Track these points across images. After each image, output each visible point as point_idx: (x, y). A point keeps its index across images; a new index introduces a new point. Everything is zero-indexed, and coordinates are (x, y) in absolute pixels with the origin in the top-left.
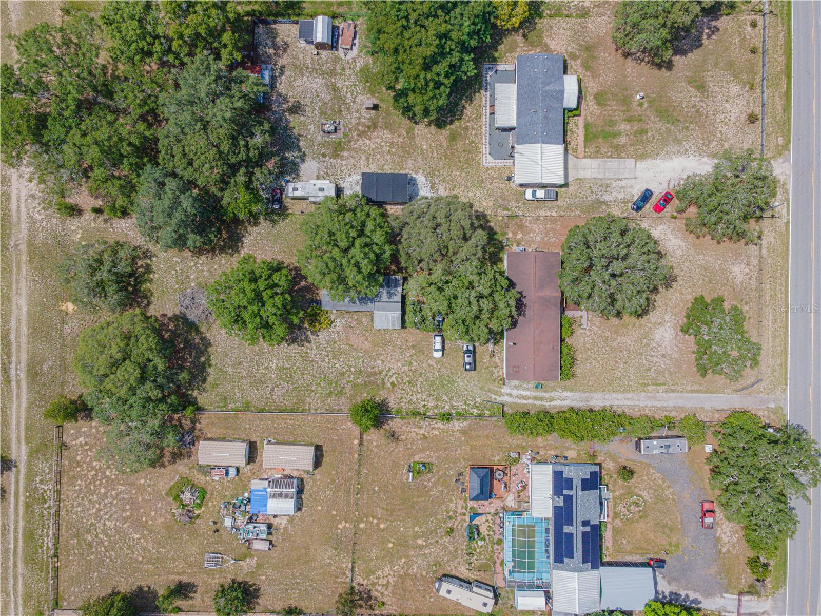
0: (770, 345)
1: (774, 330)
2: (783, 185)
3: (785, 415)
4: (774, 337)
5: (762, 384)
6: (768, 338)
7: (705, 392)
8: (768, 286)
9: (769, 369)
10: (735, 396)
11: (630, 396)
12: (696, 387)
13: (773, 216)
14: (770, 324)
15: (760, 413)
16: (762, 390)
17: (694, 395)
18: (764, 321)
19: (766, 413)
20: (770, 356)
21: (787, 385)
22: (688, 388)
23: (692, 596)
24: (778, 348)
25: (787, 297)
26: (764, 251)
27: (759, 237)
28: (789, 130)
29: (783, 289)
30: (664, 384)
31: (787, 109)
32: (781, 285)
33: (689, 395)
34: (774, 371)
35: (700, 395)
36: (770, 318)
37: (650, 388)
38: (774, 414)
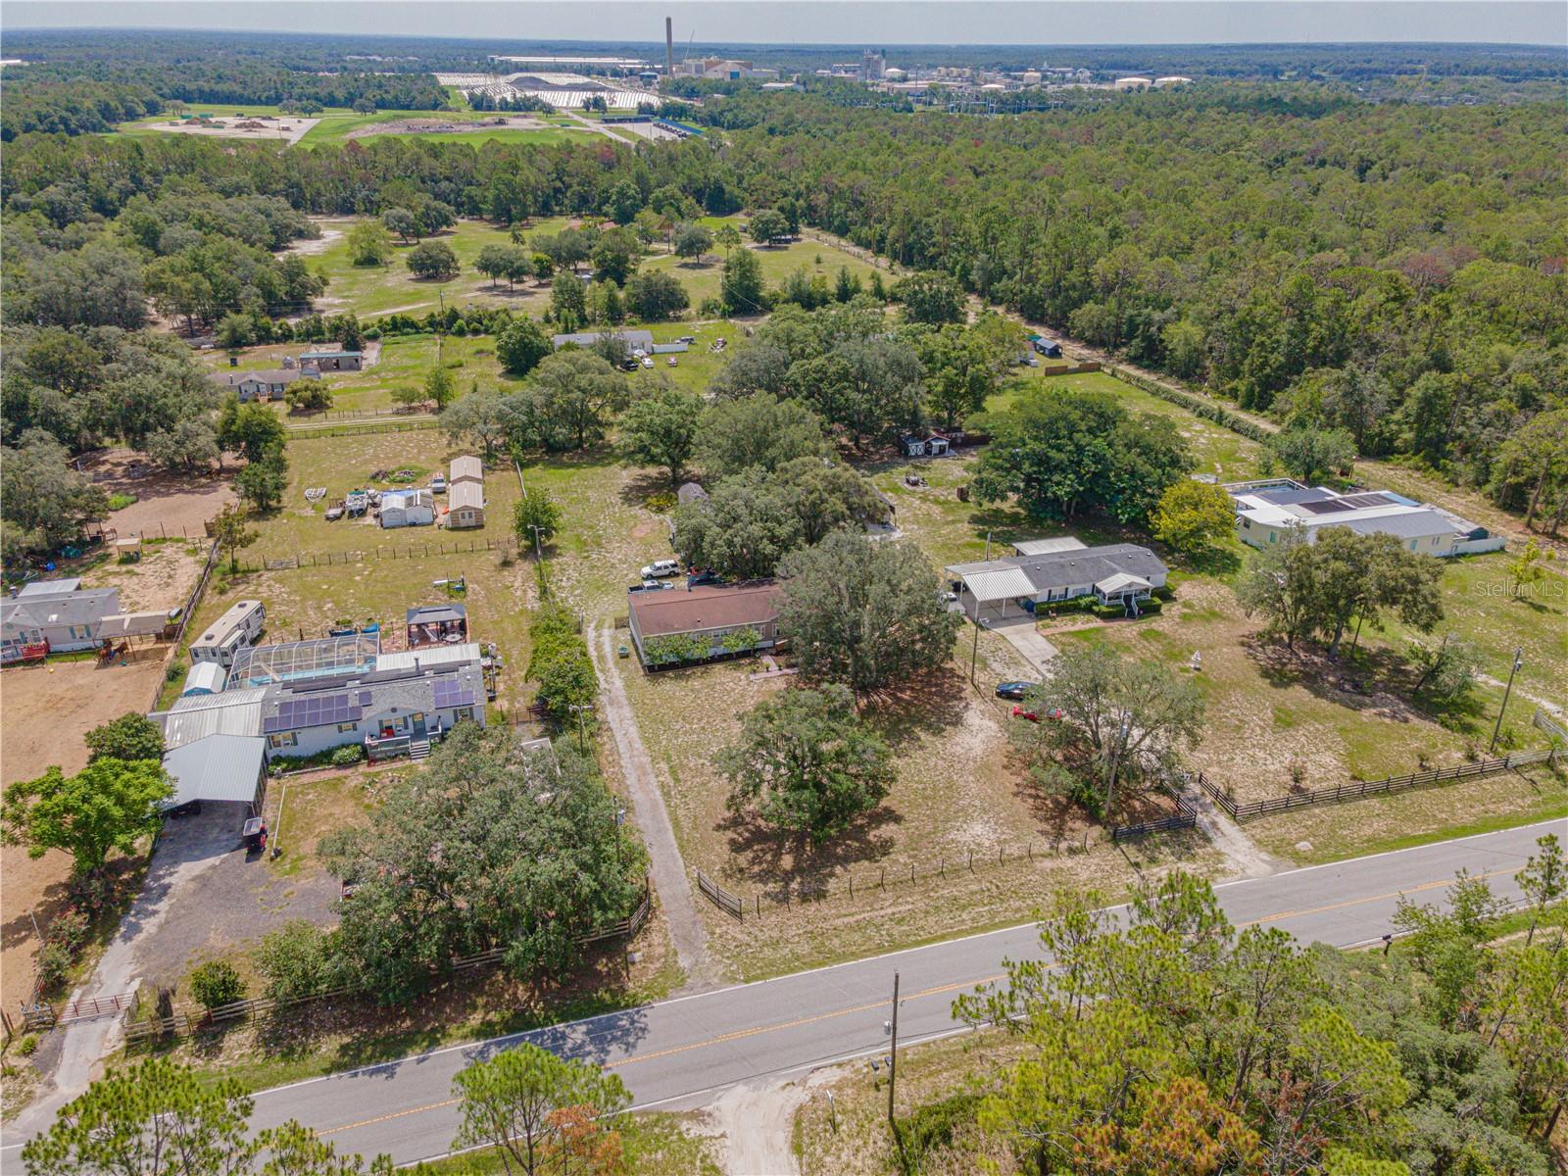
0: (838, 922)
1: (878, 921)
2: (1217, 871)
3: (663, 995)
4: (858, 927)
5: (734, 930)
6: (852, 915)
7: (680, 839)
8: (974, 887)
9: (775, 934)
10: (686, 886)
11: (638, 745)
12: (686, 824)
13: (1137, 865)
14: (890, 911)
15: (656, 938)
16: (718, 931)
17: (669, 825)
18: (888, 896)
19: (662, 950)
20: (810, 928)
21: (746, 982)
22: (681, 812)
23: (149, 926)
24: (836, 941)
25: (968, 932)
26: (1048, 864)
27: (1072, 851)
28: (1337, 858)
29: (984, 921)
30: (677, 780)
31: (1376, 844)
32: (993, 914)
33: (665, 816)
34: (775, 944)
35: (671, 834)
36: (902, 908)
37: (664, 766)
38: (662, 972)
